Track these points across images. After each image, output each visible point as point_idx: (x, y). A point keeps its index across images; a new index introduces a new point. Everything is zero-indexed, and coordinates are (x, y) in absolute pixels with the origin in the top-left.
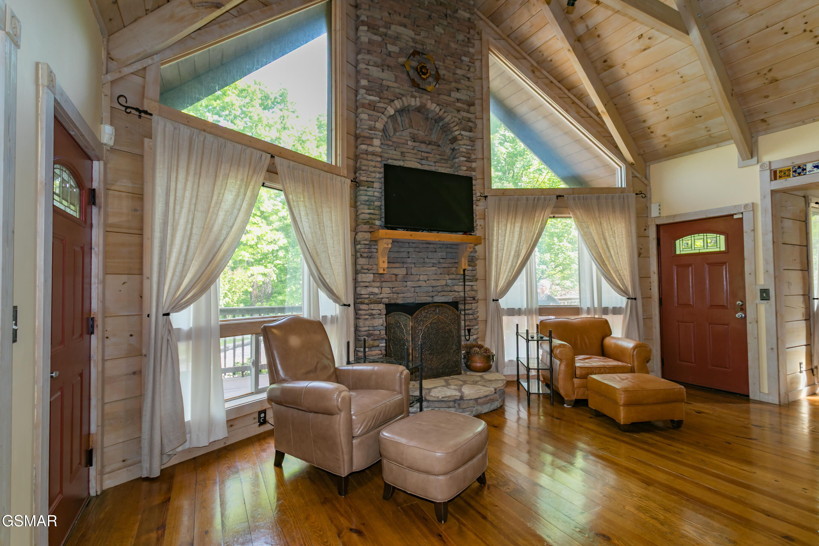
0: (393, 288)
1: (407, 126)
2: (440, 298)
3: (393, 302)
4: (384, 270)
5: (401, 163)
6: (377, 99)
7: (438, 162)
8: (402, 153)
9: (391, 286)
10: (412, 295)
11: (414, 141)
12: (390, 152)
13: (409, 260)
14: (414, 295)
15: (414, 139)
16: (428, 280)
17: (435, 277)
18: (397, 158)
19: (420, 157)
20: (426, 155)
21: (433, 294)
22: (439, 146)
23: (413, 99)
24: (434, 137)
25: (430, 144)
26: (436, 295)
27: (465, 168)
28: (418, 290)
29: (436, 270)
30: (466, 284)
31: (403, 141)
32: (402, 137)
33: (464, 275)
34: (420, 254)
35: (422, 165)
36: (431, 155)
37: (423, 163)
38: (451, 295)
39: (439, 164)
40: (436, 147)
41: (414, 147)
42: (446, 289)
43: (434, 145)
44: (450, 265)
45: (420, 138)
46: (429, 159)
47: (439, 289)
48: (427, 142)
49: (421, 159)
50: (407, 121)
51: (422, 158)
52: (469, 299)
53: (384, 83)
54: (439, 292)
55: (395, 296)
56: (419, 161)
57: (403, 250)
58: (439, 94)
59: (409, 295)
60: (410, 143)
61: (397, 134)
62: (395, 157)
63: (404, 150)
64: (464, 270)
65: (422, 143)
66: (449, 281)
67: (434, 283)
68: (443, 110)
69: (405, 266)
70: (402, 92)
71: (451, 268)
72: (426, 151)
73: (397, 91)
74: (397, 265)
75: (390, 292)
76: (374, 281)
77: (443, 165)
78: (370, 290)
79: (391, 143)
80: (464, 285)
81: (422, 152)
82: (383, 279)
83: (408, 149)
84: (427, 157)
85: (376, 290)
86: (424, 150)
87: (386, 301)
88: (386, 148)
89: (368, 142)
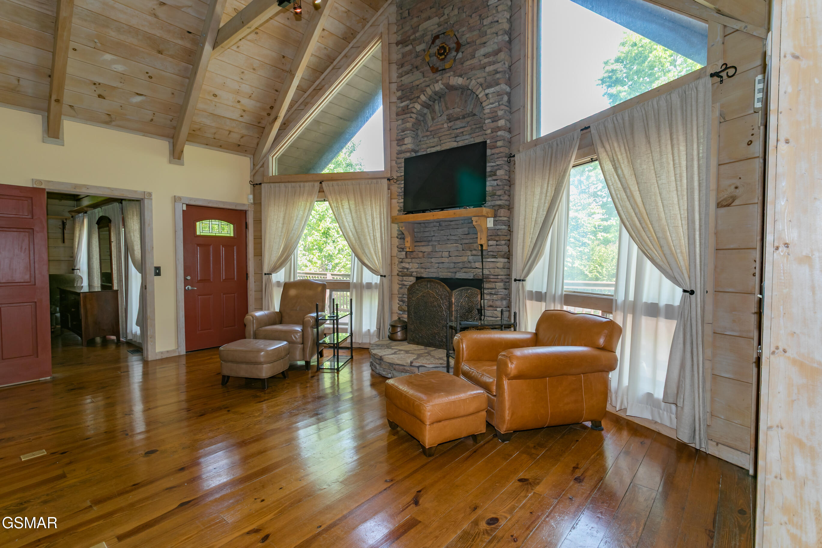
0: (421, 264)
1: (444, 109)
2: (461, 275)
3: (419, 275)
4: (409, 249)
5: (438, 149)
6: (407, 102)
7: (473, 133)
8: (439, 137)
9: (419, 262)
10: (435, 270)
11: (450, 122)
12: (428, 142)
13: (434, 238)
14: (438, 270)
15: (450, 119)
16: (450, 256)
17: (456, 253)
18: (434, 145)
19: (453, 135)
20: (461, 130)
21: (454, 270)
22: (475, 115)
23: (436, 85)
24: (469, 108)
25: (464, 118)
26: (459, 271)
27: (489, 131)
28: (441, 266)
29: (457, 246)
30: (484, 260)
31: (438, 127)
32: (438, 123)
33: (482, 250)
34: (442, 232)
35: (457, 142)
36: (466, 129)
37: (457, 140)
38: (472, 271)
39: (474, 135)
40: (471, 118)
41: (451, 127)
42: (466, 266)
43: (469, 117)
44: (471, 241)
45: (455, 116)
46: (464, 133)
47: (460, 265)
48: (461, 117)
49: (456, 137)
50: (443, 104)
51: (456, 135)
52: (492, 277)
53: (414, 84)
54: (462, 269)
55: (422, 270)
56: (453, 139)
57: (427, 229)
58: (462, 64)
59: (432, 270)
60: (445, 126)
61: (435, 121)
62: (432, 145)
63: (440, 135)
64: (482, 245)
65: (456, 120)
66: (471, 258)
67: (454, 259)
68: (465, 78)
69: (430, 244)
70: (427, 84)
71: (473, 244)
72: (459, 127)
73: (424, 84)
74: (423, 244)
75: (417, 267)
76: (407, 258)
77: (478, 134)
78: (404, 265)
79: (428, 133)
80: (482, 262)
81: (457, 129)
82: (412, 256)
83: (444, 132)
84: (463, 132)
85: (407, 266)
86: (457, 127)
87: (414, 274)
88: (426, 139)
89: (401, 143)
